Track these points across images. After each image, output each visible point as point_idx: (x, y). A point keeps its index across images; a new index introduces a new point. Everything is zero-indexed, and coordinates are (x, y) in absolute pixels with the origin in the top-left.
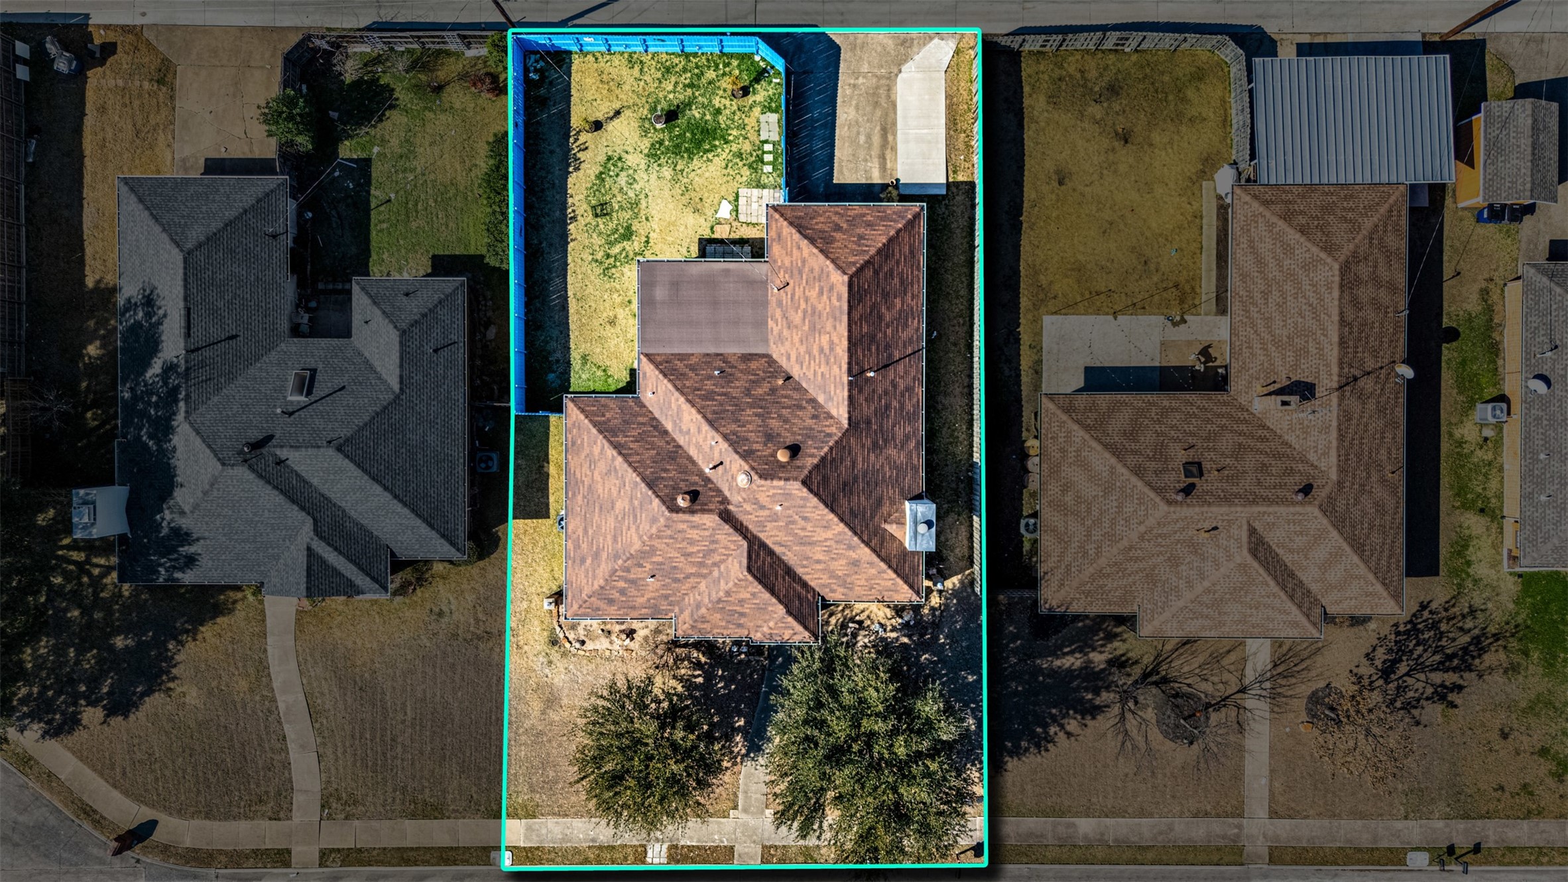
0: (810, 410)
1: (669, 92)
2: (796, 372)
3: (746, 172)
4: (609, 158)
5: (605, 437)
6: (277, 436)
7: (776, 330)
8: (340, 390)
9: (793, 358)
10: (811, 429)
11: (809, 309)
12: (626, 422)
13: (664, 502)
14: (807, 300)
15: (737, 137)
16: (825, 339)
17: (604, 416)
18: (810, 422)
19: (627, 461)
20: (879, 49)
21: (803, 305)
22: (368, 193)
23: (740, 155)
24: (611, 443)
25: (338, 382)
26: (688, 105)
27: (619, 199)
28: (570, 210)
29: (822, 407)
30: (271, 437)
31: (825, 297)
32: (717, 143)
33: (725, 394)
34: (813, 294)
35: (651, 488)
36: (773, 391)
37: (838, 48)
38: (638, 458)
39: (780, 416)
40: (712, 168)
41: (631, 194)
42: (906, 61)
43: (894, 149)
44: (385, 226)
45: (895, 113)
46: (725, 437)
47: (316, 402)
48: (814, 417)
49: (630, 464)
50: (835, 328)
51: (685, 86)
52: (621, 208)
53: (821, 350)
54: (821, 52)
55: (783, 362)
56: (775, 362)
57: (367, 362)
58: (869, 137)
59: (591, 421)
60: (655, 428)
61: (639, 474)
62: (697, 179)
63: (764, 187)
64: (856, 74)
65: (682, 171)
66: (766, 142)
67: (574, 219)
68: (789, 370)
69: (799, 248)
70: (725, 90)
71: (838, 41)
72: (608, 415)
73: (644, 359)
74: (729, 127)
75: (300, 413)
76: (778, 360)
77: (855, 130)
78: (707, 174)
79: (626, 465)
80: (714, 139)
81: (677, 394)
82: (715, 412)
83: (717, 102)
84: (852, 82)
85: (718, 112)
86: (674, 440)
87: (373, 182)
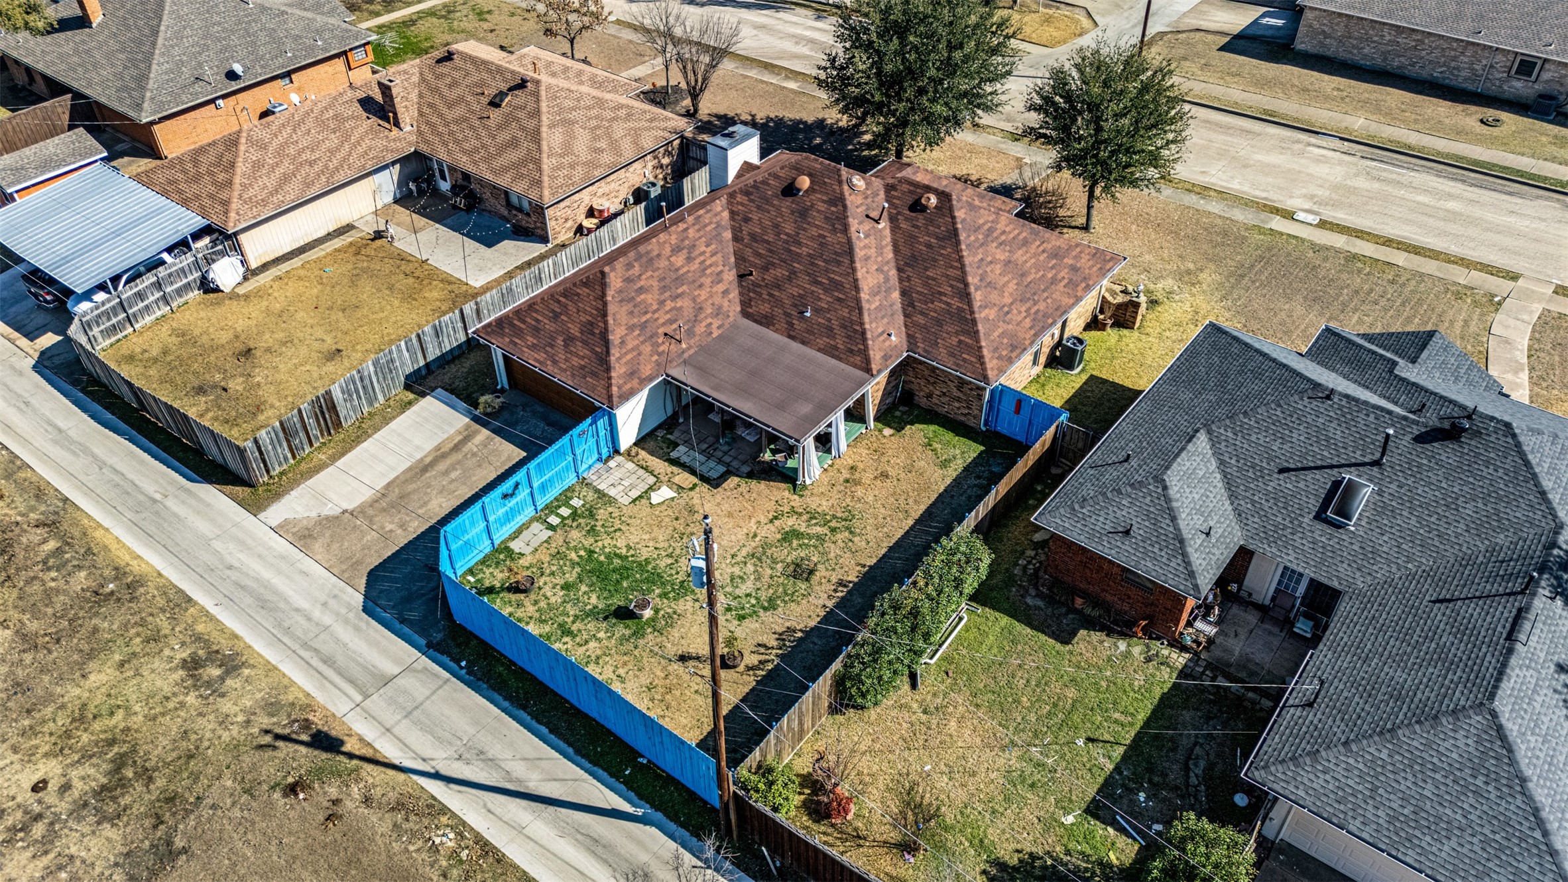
0: (746, 229)
1: (599, 640)
2: (730, 276)
3: (602, 514)
4: (741, 618)
5: (972, 313)
6: (1408, 438)
7: (716, 323)
8: (1288, 470)
9: (721, 288)
10: (759, 207)
11: (667, 294)
12: (939, 323)
13: (951, 209)
14: (662, 303)
15: (576, 549)
16: (679, 260)
17: (960, 342)
18: (755, 217)
19: (964, 273)
20: (335, 546)
21: (669, 305)
22: (1117, 769)
23: (592, 531)
24: (970, 304)
25: (1288, 484)
26: (593, 614)
27: (769, 572)
28: (840, 594)
29: (733, 229)
30: (1420, 439)
31: (642, 283)
32: (602, 558)
33: (817, 283)
34: (650, 298)
35: (956, 230)
36: (766, 268)
37: (370, 574)
38: (951, 272)
39: (778, 234)
40: (634, 539)
41: (750, 568)
42: (327, 518)
43: (438, 448)
44: (1117, 715)
45: (397, 477)
46: (846, 229)
47: (1332, 467)
48: (747, 220)
49: (963, 266)
50: (659, 255)
51: (574, 636)
52: (774, 561)
53: (689, 259)
54: (395, 580)
55: (734, 294)
56: (742, 303)
57: (1233, 496)
58: (446, 473)
59: (978, 341)
60: (911, 304)
61: (959, 251)
62: (661, 538)
63: (597, 491)
64: (385, 537)
65: (670, 556)
66: (551, 527)
67: (841, 583)
68: (735, 284)
69: (623, 343)
70: (536, 602)
71: (364, 580)
72: (954, 341)
73: (874, 367)
74: (574, 564)
75: (1361, 459)
76: (737, 301)
77: (452, 487)
78: (647, 537)
79: (968, 269)
80: (601, 563)
81: (865, 306)
82: (839, 263)
83: (557, 597)
84: (399, 531)
85: (566, 587)
86: (901, 280)
87: (1101, 780)
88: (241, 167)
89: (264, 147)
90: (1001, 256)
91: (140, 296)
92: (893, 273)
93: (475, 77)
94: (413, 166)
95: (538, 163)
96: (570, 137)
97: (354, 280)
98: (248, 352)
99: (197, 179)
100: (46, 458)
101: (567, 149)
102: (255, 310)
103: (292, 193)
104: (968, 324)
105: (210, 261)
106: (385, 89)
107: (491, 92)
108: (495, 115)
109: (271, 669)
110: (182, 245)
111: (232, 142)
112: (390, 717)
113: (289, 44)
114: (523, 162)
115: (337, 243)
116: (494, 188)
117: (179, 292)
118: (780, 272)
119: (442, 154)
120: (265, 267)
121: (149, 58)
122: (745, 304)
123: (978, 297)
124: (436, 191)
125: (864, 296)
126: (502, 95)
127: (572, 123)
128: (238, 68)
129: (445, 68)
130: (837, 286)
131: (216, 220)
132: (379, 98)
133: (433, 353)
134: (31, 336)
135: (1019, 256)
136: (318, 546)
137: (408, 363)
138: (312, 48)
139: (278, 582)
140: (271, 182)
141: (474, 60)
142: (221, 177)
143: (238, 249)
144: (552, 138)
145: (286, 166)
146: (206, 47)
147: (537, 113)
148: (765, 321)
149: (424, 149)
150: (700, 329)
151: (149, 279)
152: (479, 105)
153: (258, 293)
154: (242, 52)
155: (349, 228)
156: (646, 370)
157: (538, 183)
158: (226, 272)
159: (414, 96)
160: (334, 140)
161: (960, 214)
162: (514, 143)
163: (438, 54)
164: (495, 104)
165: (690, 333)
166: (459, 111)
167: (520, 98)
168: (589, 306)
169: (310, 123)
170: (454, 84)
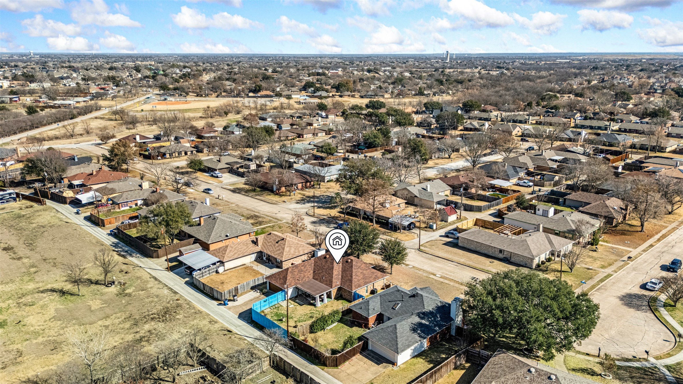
0: (316, 264)
2: (312, 272)
3: (280, 308)
7: (307, 279)
9: (310, 273)
10: (319, 260)
11: (299, 273)
15: (275, 312)
16: (302, 268)
17: (349, 284)
18: (318, 262)
19: (352, 273)
20: (235, 310)
21: (299, 275)
23: (278, 310)
24: (352, 278)
25: (389, 303)
26: (275, 320)
27: (306, 317)
29: (314, 264)
31: (295, 271)
32: (279, 313)
33: (326, 273)
34: (296, 273)
35: (353, 266)
36: (318, 271)
37: (240, 313)
38: (350, 273)
39: (322, 265)
41: (303, 316)
42: (234, 306)
43: (254, 297)
45: (246, 301)
50: (299, 266)
52: (308, 316)
54: (244, 314)
57: (381, 305)
58: (255, 301)
59: (352, 284)
60: (343, 278)
61: (352, 269)
64: (243, 309)
66: (271, 309)
69: (289, 280)
71: (238, 314)
73: (334, 287)
74: (274, 314)
76: (312, 276)
81: (334, 277)
84: (245, 308)
85: (272, 317)
88: (228, 251)
89: (232, 248)
90: (361, 271)
91: (206, 272)
92: (341, 273)
93: (275, 238)
94: (259, 254)
95: (283, 253)
96: (290, 249)
97: (244, 273)
98: (223, 283)
99: (219, 253)
100: (187, 296)
101: (289, 251)
102: (225, 276)
103: (235, 257)
104: (351, 281)
105: (218, 267)
106: (257, 239)
107: (277, 240)
108: (277, 245)
109: (222, 323)
110: (214, 264)
111: (227, 246)
112: (240, 330)
113: (239, 231)
114: (280, 253)
115: (242, 267)
116: (274, 258)
117: (212, 272)
118: (320, 271)
119: (265, 251)
120: (228, 270)
121: (212, 232)
122: (314, 276)
123: (354, 277)
124: (262, 259)
125: (334, 275)
126: (279, 241)
127: (291, 247)
128: (228, 235)
129: (269, 236)
130: (329, 273)
131: (221, 260)
132: (255, 240)
133: (257, 284)
134: (184, 278)
135: (365, 272)
136: (232, 310)
137: (252, 285)
138: (243, 232)
139: (225, 314)
140: (232, 254)
141: (275, 235)
142: (224, 252)
143: (224, 266)
144: (287, 249)
145: (236, 251)
146: (223, 230)
147: (285, 244)
148: (316, 279)
149: (262, 250)
150: (304, 279)
151: (208, 269)
152: (274, 243)
153: (226, 274)
154: (229, 232)
155: (245, 264)
156: (293, 284)
157: (282, 257)
158: (221, 270)
159: (262, 241)
160: (245, 247)
161: (354, 263)
162: (279, 250)
163: (268, 233)
164: (277, 243)
165: (302, 280)
166: (270, 244)
167: (282, 241)
168: (285, 273)
169: (241, 244)
170: (270, 239)
